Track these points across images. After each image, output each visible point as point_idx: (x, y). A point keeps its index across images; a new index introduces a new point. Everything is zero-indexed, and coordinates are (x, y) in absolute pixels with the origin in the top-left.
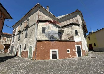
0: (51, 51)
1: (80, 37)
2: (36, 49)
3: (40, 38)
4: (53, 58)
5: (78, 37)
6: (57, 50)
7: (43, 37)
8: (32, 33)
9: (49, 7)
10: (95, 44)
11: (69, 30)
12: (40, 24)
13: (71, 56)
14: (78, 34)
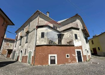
0: (50, 55)
1: (80, 42)
2: (35, 54)
3: (39, 43)
4: (51, 63)
5: (78, 41)
6: (56, 55)
7: (42, 42)
8: (31, 38)
9: (49, 13)
10: (99, 48)
11: (69, 34)
12: (39, 29)
13: (70, 61)
14: (78, 38)
